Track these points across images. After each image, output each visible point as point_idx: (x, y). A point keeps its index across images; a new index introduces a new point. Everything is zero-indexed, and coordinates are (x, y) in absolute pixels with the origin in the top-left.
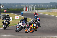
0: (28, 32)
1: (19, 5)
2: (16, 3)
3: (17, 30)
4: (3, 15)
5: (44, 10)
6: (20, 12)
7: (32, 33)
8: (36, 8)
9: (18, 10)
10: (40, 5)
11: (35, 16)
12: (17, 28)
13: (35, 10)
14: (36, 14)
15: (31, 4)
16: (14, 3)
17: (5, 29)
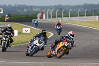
0: (54, 56)
1: (30, 9)
2: (25, 5)
3: (29, 52)
4: (2, 26)
5: (72, 18)
6: (31, 22)
7: (60, 57)
8: (59, 15)
9: (27, 17)
10: (67, 10)
11: (58, 27)
12: (29, 49)
13: (58, 17)
14: (59, 24)
15: (50, 7)
16: (21, 5)
17: (5, 51)
